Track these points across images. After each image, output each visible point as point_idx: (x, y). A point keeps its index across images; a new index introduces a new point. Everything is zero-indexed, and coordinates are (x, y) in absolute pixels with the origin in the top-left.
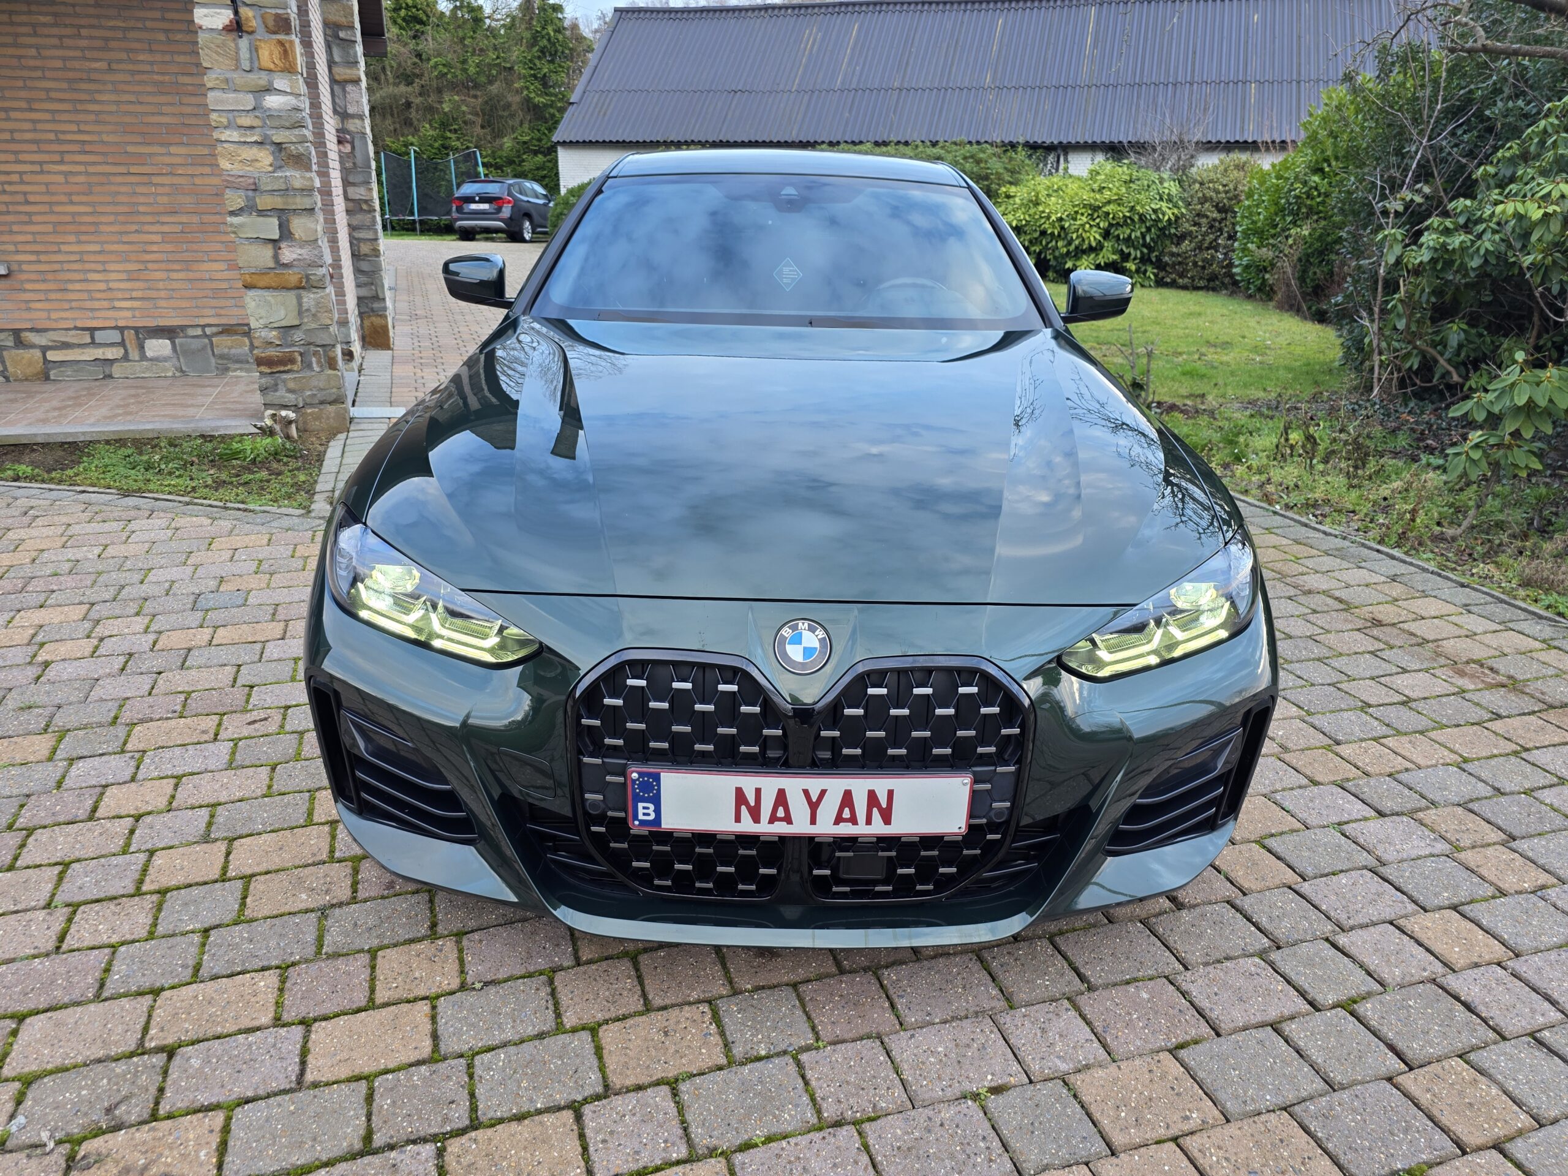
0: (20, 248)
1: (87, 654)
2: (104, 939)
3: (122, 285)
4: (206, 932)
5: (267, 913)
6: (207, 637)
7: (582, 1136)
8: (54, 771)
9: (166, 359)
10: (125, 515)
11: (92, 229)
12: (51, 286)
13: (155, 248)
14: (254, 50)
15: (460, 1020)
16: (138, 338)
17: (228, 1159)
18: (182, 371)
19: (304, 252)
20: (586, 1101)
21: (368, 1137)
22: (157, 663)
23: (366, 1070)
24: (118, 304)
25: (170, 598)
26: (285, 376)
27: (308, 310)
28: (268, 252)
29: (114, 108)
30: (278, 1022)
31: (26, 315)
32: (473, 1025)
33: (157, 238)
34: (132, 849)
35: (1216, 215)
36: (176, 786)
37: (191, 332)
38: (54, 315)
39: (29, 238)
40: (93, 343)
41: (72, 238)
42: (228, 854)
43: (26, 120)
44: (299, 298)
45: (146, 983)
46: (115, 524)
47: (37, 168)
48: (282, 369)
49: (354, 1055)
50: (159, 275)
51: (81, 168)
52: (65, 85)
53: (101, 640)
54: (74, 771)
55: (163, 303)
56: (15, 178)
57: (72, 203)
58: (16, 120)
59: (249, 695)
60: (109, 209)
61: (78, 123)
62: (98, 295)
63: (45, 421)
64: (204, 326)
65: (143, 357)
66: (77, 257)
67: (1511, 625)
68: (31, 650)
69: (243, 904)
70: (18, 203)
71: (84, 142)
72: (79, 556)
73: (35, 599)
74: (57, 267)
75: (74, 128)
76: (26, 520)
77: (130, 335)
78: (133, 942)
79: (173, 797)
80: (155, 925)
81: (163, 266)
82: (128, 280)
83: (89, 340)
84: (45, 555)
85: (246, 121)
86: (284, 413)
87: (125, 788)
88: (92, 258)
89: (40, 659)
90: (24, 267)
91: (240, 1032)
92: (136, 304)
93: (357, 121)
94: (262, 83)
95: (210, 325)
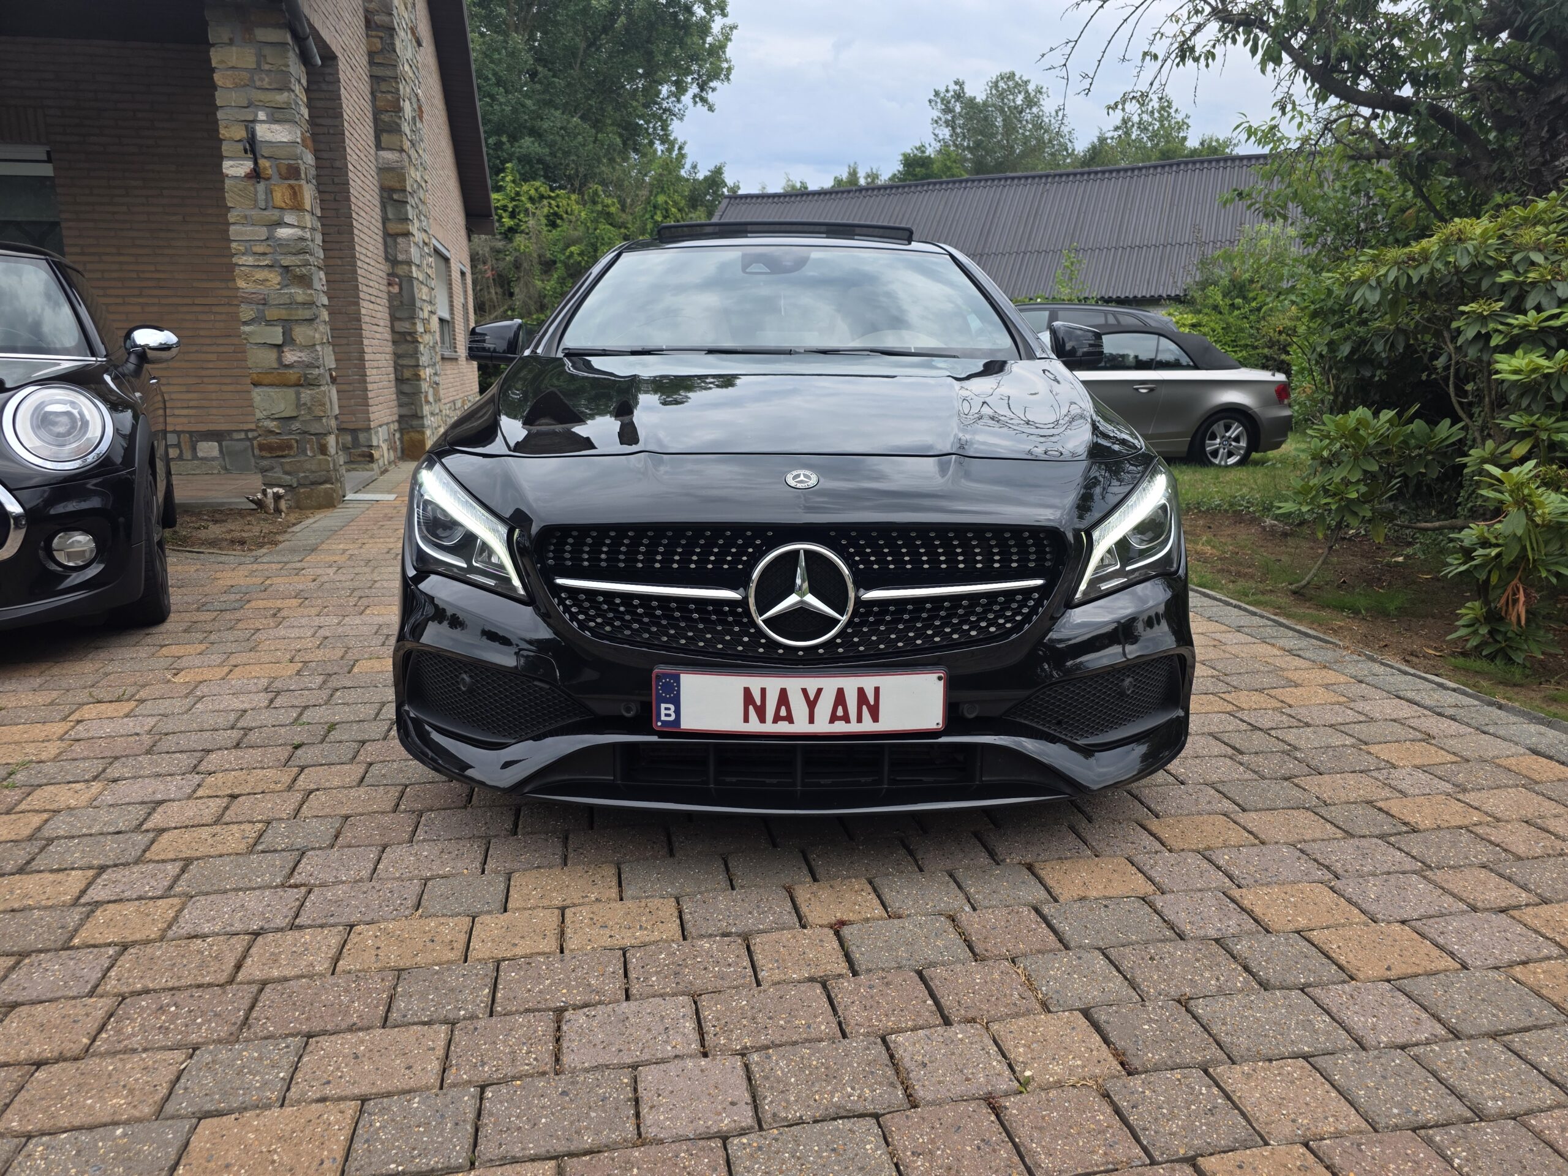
7: (91, 882)
9: (214, 459)
14: (269, 192)
15: (66, 822)
16: (192, 441)
18: (226, 469)
19: (303, 356)
20: (115, 866)
24: (177, 412)
26: (283, 460)
27: (305, 404)
28: (273, 355)
29: (186, 252)
37: (236, 436)
44: (298, 394)
48: (280, 453)
52: (147, 234)
55: (214, 411)
61: (155, 264)
64: (247, 431)
65: (195, 457)
71: (159, 279)
77: (185, 438)
81: (217, 380)
85: (259, 249)
86: (275, 490)
92: (192, 412)
93: (406, 267)
94: (275, 218)
95: (251, 430)
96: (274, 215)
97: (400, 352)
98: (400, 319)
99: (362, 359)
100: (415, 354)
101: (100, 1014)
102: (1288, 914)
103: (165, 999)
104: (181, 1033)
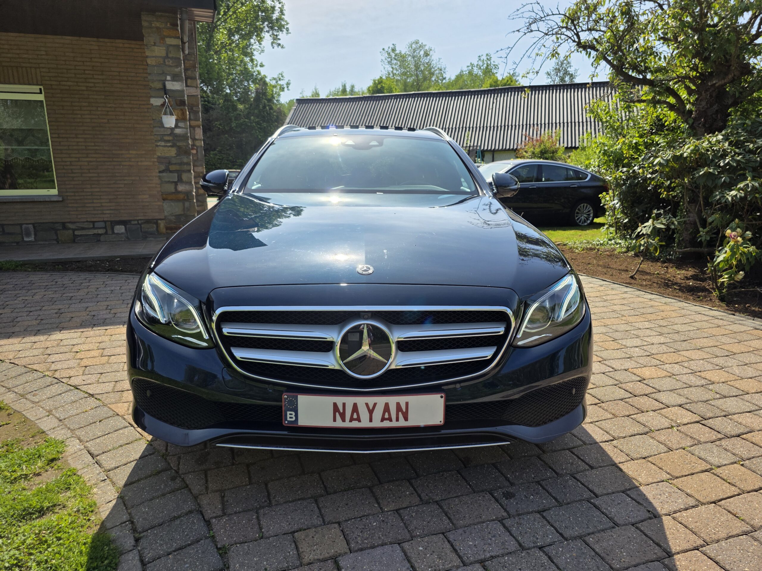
0: (68, 190)
3: (107, 204)
9: (122, 233)
11: (96, 182)
12: (79, 205)
13: (121, 190)
18: (128, 238)
19: (186, 187)
24: (105, 212)
27: (187, 208)
31: (68, 217)
33: (123, 186)
37: (133, 222)
38: (79, 217)
39: (72, 186)
40: (94, 228)
41: (89, 186)
43: (74, 142)
44: (184, 204)
47: (77, 160)
50: (122, 200)
51: (95, 159)
55: (122, 211)
56: (69, 163)
57: (90, 173)
58: (71, 142)
60: (104, 175)
61: (94, 142)
62: (98, 208)
63: (80, 254)
64: (138, 220)
65: (113, 233)
66: (90, 194)
70: (69, 173)
71: (96, 150)
74: (82, 197)
75: (93, 144)
76: (87, 281)
82: (109, 202)
83: (92, 226)
85: (167, 138)
88: (96, 194)
90: (69, 198)
92: (112, 212)
95: (141, 220)
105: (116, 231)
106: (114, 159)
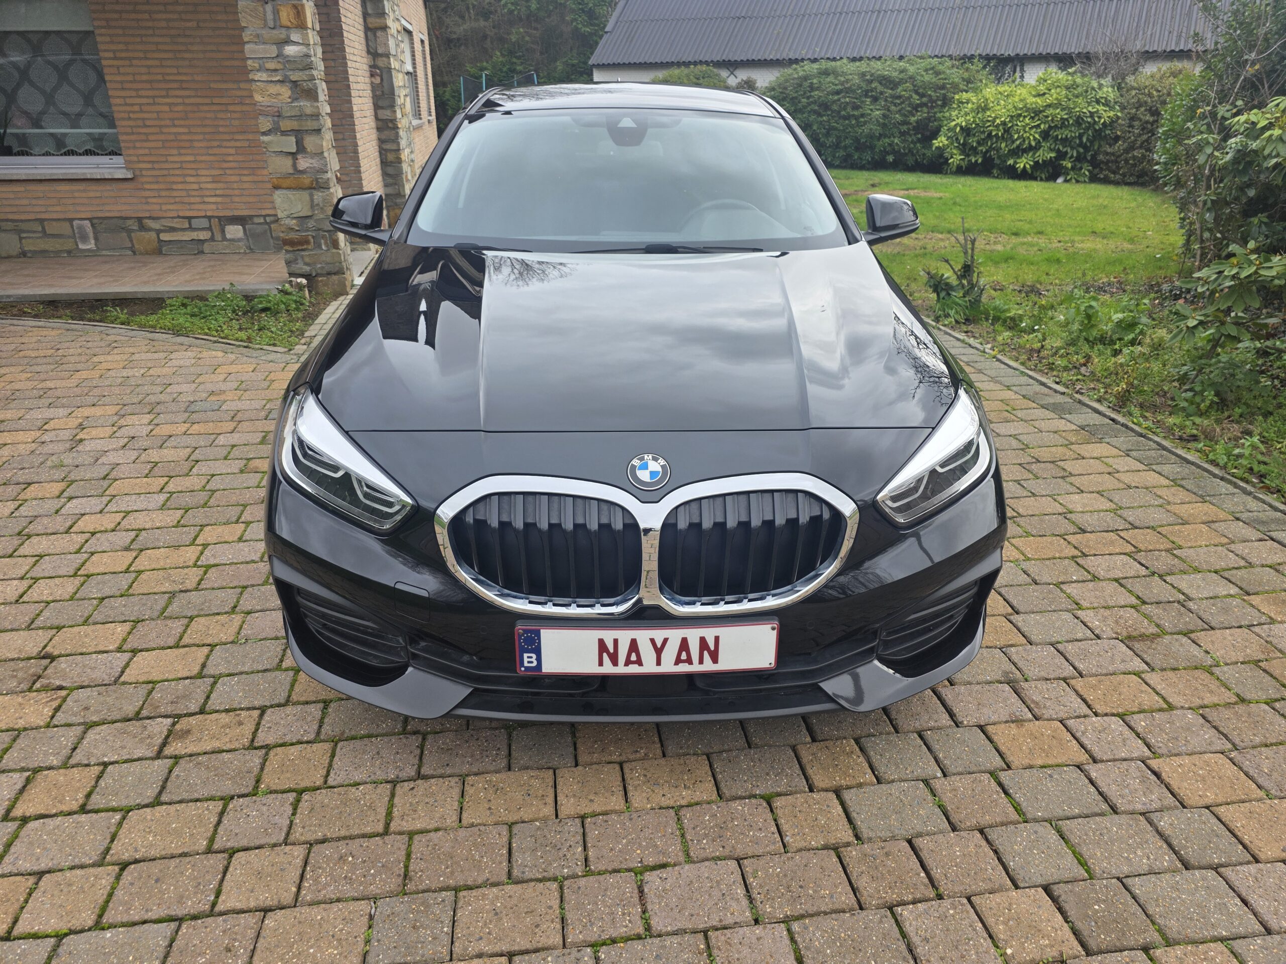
0: (141, 158)
1: (107, 436)
2: (45, 598)
3: (209, 186)
4: (103, 599)
5: (141, 592)
6: (184, 429)
7: (258, 724)
8: (57, 504)
9: (239, 240)
10: (171, 349)
11: (187, 144)
12: (162, 186)
13: (231, 158)
14: (276, 12)
15: (222, 659)
16: (221, 225)
17: (58, 714)
18: (251, 249)
19: (314, 163)
20: (272, 706)
21: (138, 713)
22: (146, 444)
23: (156, 679)
24: (206, 199)
25: (173, 404)
26: (303, 253)
27: (318, 205)
28: (289, 162)
29: (201, 56)
30: (119, 649)
31: (146, 207)
32: (229, 662)
33: (232, 151)
34: (82, 551)
35: (1149, 118)
36: (124, 517)
37: (256, 220)
38: (164, 207)
39: (147, 151)
40: (191, 228)
41: (175, 152)
42: (136, 558)
43: (142, 66)
44: (311, 196)
45: (56, 623)
46: (162, 354)
47: (151, 101)
48: (300, 248)
49: (152, 670)
50: (233, 178)
51: (180, 100)
52: (168, 40)
53: (120, 428)
54: (69, 505)
55: (236, 199)
56: (136, 108)
57: (175, 126)
58: (137, 66)
59: (193, 467)
60: (199, 130)
61: (177, 67)
62: (194, 193)
63: (145, 283)
64: (265, 216)
65: (224, 238)
66: (178, 165)
67: (1154, 467)
68: (75, 432)
69: (130, 587)
70: (139, 126)
71: (182, 81)
72: (129, 375)
73: (90, 400)
74: (165, 172)
75: (175, 71)
76: (108, 349)
77: (215, 222)
78: (60, 601)
79: (119, 523)
80: (76, 593)
81: (237, 172)
82: (213, 182)
83: (187, 226)
84: (110, 373)
85: (271, 65)
86: (299, 280)
87: (93, 517)
88: (189, 166)
89: (78, 437)
90: (144, 173)
91: (95, 652)
92: (219, 199)
93: (384, 59)
94: (283, 36)
95: (269, 215)
96: (281, 34)
97: (383, 137)
98: (382, 108)
99: (356, 152)
100: (396, 139)
101: (299, 862)
102: (1198, 789)
103: (342, 847)
104: (361, 883)
105: (228, 236)
106: (216, 101)
